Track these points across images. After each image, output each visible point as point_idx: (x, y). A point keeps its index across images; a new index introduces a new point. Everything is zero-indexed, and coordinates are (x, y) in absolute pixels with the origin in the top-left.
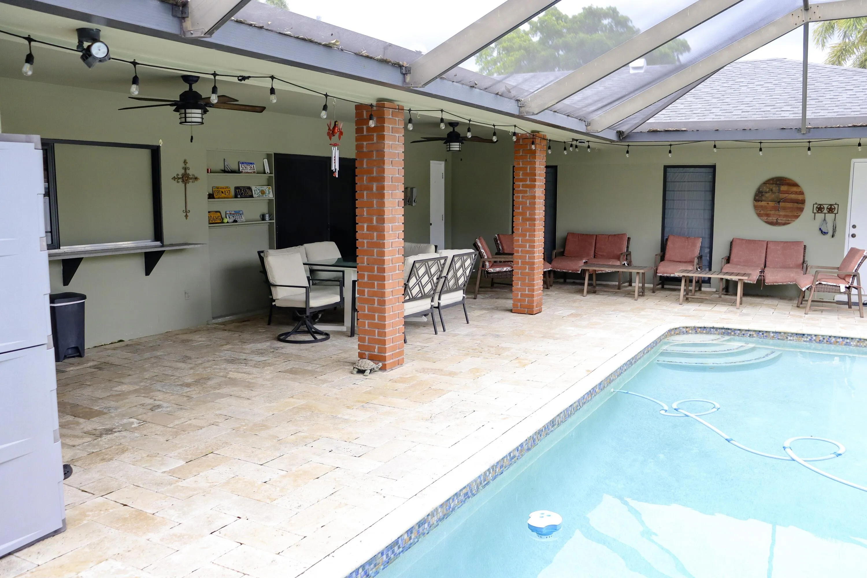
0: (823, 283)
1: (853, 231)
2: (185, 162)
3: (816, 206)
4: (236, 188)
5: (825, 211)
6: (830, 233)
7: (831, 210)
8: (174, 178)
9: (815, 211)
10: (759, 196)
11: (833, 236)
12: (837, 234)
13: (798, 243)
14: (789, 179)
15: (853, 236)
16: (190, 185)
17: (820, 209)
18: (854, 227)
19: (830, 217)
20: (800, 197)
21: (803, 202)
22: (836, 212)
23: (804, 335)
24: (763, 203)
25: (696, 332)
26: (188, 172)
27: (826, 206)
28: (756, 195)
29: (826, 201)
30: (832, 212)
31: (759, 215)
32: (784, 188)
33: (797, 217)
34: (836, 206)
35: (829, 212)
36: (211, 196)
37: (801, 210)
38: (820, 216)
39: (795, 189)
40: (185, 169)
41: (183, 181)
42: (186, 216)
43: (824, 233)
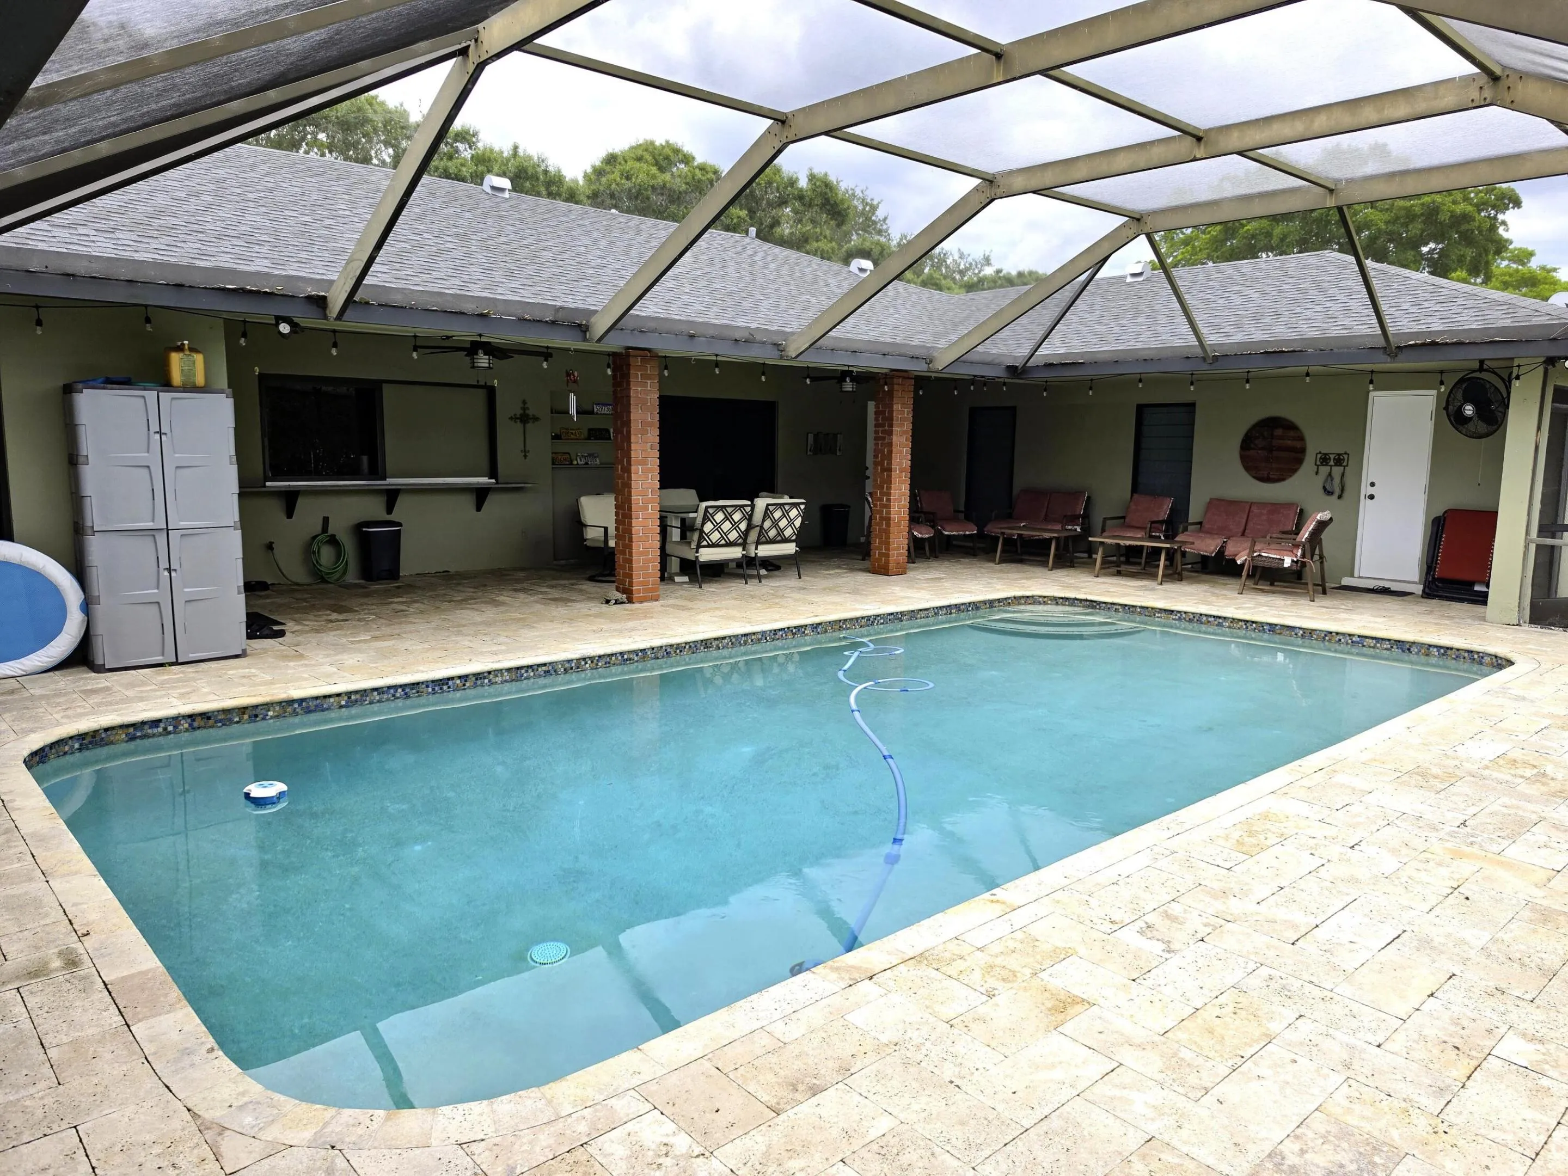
0: (1264, 554)
1: (1371, 491)
2: (524, 402)
3: (1319, 456)
4: (590, 430)
5: (1332, 463)
6: (1337, 492)
7: (1339, 461)
8: (511, 418)
9: (1318, 463)
10: (1247, 443)
11: (1340, 497)
12: (1345, 495)
13: (1289, 505)
14: (1285, 420)
15: (1372, 497)
16: (529, 426)
17: (1324, 460)
18: (1373, 484)
19: (1337, 471)
20: (1298, 444)
21: (1303, 451)
22: (1345, 464)
23: (1172, 611)
24: (1252, 453)
25: (1057, 604)
26: (527, 412)
27: (1332, 457)
28: (1244, 441)
29: (1333, 449)
30: (1341, 465)
31: (1247, 469)
32: (1279, 432)
33: (1294, 471)
34: (1346, 457)
35: (1336, 465)
36: (557, 437)
37: (1300, 461)
38: (1324, 470)
39: (1292, 433)
40: (524, 409)
41: (521, 421)
42: (525, 456)
43: (1329, 493)
